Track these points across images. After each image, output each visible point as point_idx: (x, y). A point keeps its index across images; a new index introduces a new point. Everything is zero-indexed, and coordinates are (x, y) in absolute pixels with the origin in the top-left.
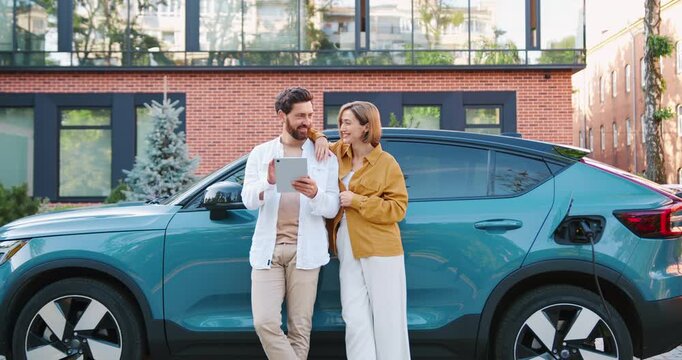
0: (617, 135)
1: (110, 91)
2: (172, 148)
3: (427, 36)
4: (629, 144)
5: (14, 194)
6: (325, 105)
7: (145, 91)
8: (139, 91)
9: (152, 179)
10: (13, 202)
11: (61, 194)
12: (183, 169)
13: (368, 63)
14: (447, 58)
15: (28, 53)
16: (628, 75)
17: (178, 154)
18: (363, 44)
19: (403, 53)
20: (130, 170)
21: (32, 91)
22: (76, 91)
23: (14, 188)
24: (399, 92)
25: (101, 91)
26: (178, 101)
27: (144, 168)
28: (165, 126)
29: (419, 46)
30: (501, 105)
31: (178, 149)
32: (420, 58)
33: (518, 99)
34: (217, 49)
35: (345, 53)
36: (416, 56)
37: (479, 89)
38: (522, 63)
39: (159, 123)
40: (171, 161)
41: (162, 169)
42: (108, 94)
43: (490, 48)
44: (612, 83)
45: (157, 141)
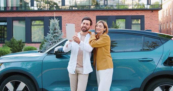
0: (168, 25)
1: (43, 16)
2: (56, 31)
3: (122, 2)
4: (171, 27)
5: (19, 42)
6: (96, 19)
7: (52, 16)
8: (50, 16)
9: (51, 39)
10: (18, 44)
11: (32, 41)
12: (59, 36)
13: (107, 8)
14: (127, 7)
15: (25, 7)
16: (171, 10)
17: (58, 32)
18: (106, 4)
19: (116, 6)
20: (46, 37)
21: (25, 16)
22: (35, 16)
23: (19, 41)
24: (115, 16)
25: (41, 16)
26: (58, 19)
27: (49, 36)
28: (55, 25)
29: (120, 4)
30: (140, 19)
31: (58, 31)
32: (120, 7)
33: (145, 17)
34: (71, 5)
35: (102, 6)
36: (119, 6)
37: (135, 15)
38: (145, 8)
39: (53, 24)
40: (56, 34)
41: (54, 36)
42: (43, 17)
43: (138, 4)
44: (167, 13)
45: (52, 29)
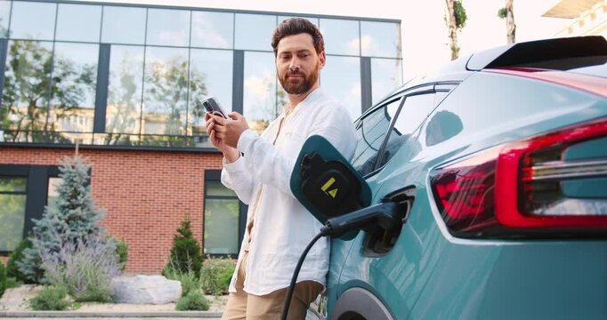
1: (28, 163)
2: (80, 200)
7: (57, 164)
9: (59, 227)
12: (90, 219)
20: (39, 219)
25: (20, 163)
27: (53, 218)
28: (75, 179)
31: (85, 201)
39: (69, 176)
40: (78, 211)
42: (26, 166)
45: (66, 193)
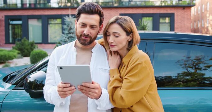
0: (195, 24)
2: (72, 31)
4: (199, 27)
5: (30, 44)
17: (74, 33)
28: (71, 23)
30: (170, 17)
33: (175, 15)
36: (146, 3)
37: (164, 12)
39: (68, 23)
40: (71, 35)
45: (67, 29)
